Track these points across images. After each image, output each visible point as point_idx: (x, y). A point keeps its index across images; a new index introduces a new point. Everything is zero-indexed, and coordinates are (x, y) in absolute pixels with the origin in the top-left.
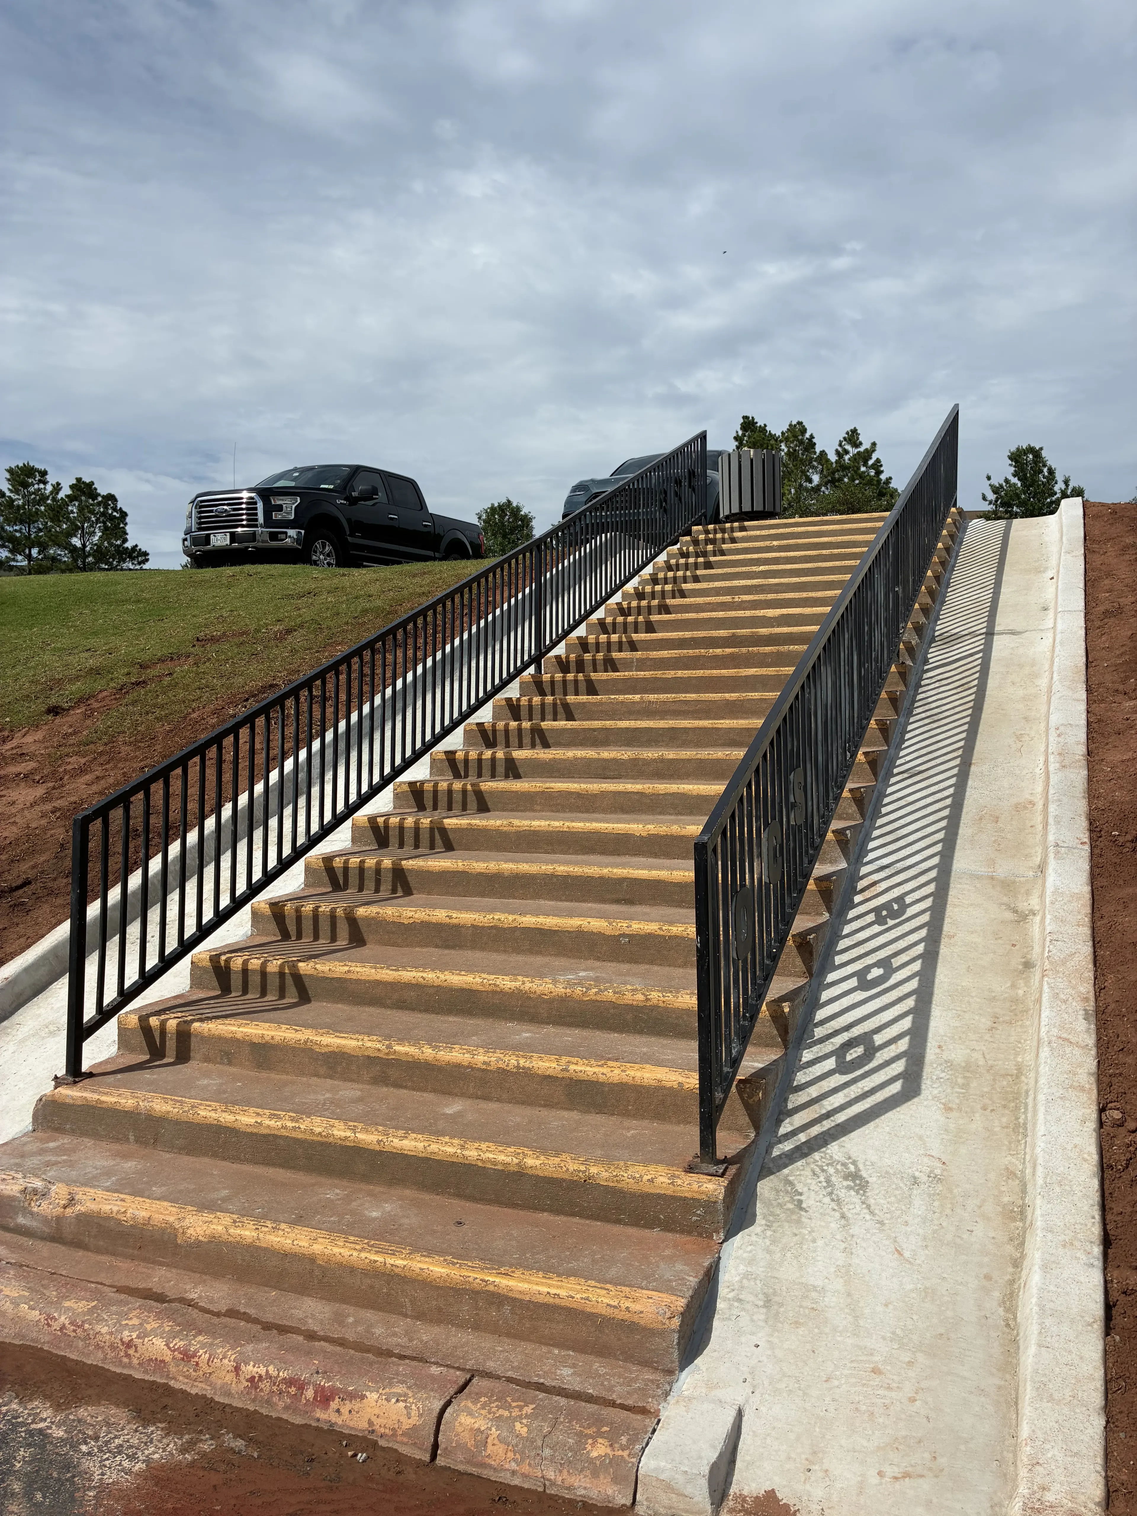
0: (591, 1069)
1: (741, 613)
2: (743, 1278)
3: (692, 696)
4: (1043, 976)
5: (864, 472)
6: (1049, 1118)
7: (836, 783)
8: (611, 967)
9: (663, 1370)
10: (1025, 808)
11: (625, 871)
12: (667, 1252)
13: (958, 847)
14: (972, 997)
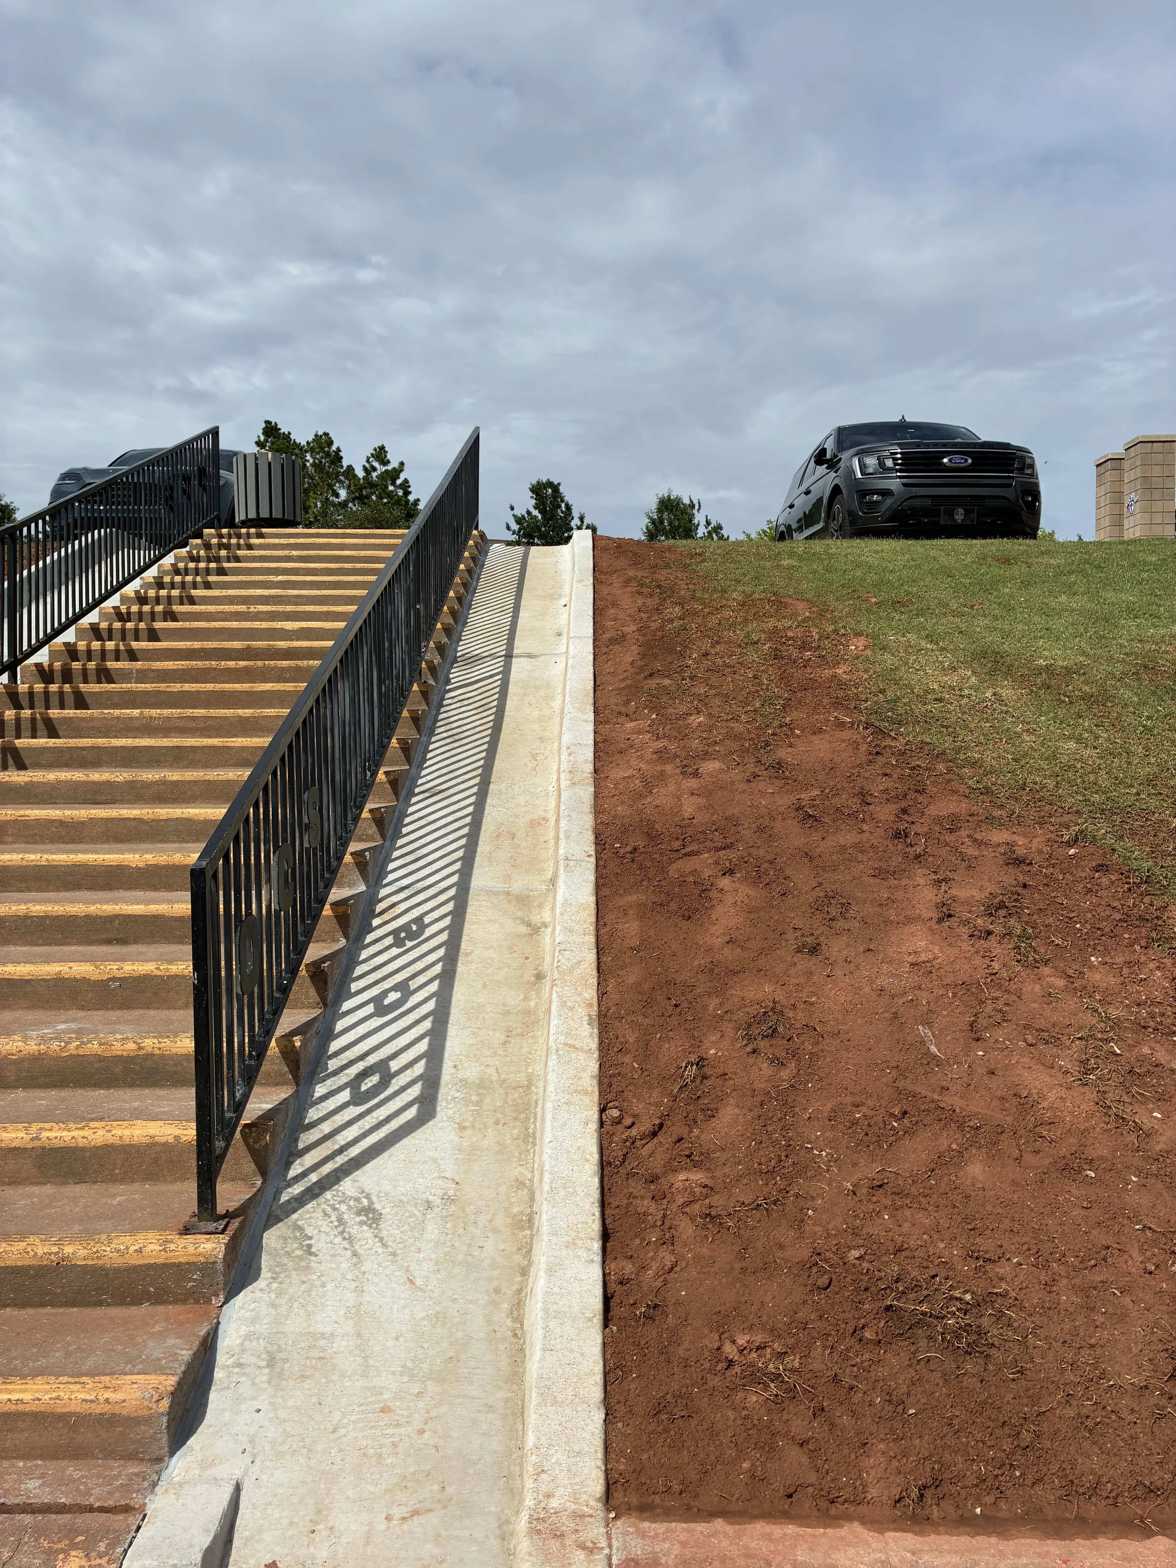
0: (69, 1134)
1: (257, 625)
2: (244, 1340)
3: (202, 712)
4: (552, 986)
5: (391, 492)
6: (556, 1124)
7: (355, 802)
8: (98, 1016)
9: (150, 1460)
10: (539, 824)
11: (117, 907)
12: (158, 1328)
13: (476, 865)
14: (488, 1013)
